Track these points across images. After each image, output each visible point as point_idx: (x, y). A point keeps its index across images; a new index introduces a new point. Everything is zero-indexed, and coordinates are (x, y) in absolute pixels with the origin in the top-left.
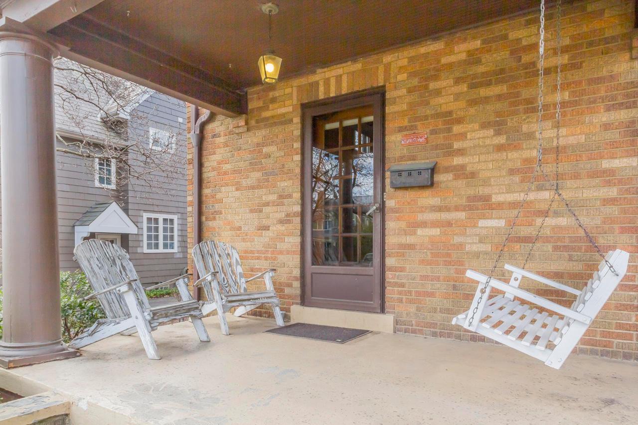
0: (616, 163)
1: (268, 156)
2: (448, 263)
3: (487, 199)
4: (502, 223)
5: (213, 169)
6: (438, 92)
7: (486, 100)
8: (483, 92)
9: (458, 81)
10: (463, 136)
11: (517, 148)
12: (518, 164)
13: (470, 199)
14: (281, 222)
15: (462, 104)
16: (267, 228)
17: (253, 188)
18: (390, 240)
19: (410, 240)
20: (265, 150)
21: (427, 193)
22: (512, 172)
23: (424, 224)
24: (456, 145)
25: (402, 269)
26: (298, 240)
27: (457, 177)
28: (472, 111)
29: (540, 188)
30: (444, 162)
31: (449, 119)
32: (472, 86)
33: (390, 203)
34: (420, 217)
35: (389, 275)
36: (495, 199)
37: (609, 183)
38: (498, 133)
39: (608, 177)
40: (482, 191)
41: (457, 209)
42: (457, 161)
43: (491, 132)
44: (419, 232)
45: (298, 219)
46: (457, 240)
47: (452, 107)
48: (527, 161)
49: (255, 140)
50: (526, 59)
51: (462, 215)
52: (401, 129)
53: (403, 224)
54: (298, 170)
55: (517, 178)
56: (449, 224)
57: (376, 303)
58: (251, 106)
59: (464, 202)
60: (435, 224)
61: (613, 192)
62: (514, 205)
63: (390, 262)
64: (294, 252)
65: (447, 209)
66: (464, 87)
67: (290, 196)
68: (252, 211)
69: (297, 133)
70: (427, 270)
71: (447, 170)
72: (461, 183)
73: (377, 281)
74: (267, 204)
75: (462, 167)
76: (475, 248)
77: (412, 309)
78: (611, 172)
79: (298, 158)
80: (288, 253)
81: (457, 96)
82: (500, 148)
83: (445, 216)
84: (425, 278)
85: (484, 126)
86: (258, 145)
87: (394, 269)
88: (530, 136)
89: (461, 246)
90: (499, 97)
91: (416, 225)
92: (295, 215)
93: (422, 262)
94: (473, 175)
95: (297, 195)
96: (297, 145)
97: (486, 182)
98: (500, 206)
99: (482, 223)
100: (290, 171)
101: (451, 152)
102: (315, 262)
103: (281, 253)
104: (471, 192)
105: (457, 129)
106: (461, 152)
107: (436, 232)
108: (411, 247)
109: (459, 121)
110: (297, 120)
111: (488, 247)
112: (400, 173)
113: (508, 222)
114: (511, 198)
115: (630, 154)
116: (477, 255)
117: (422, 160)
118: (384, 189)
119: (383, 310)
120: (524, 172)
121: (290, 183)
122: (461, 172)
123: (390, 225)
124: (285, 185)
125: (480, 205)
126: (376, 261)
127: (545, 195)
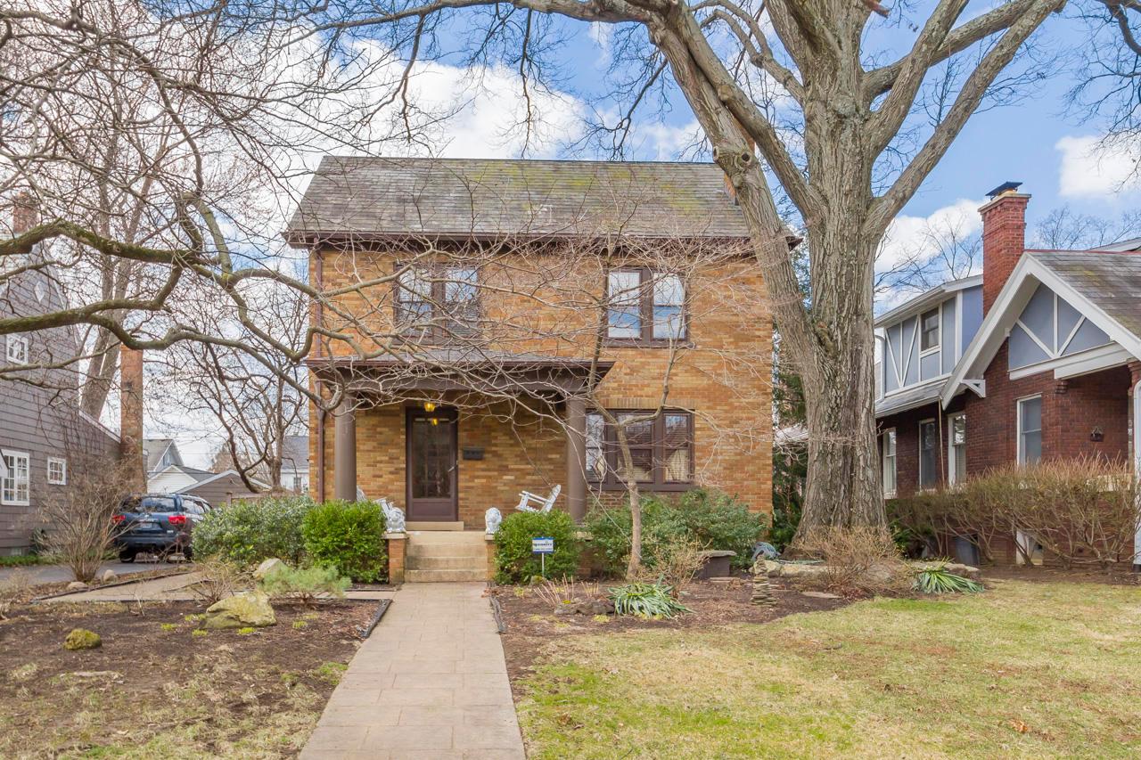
0: (554, 456)
1: (381, 433)
2: (489, 495)
3: (507, 466)
4: (512, 478)
10: (496, 438)
11: (518, 446)
12: (519, 453)
13: (500, 466)
14: (391, 473)
15: (495, 424)
16: (381, 476)
17: (368, 451)
18: (461, 484)
19: (470, 484)
20: (379, 429)
21: (480, 462)
22: (517, 456)
23: (478, 477)
24: (493, 441)
25: (467, 499)
26: (404, 484)
27: (494, 456)
28: (500, 427)
29: (527, 464)
30: (488, 449)
31: (490, 430)
33: (460, 466)
34: (477, 473)
35: (461, 502)
36: (510, 467)
37: (550, 463)
38: (511, 439)
39: (551, 461)
40: (505, 463)
41: (494, 470)
42: (494, 449)
43: (507, 438)
44: (476, 480)
45: (404, 473)
46: (494, 485)
47: (490, 424)
48: (522, 451)
49: (371, 423)
51: (496, 473)
52: (466, 430)
53: (467, 477)
54: (404, 444)
55: (518, 458)
56: (490, 477)
57: (453, 516)
59: (496, 467)
60: (484, 477)
61: (552, 467)
62: (518, 470)
63: (461, 495)
64: (401, 491)
65: (489, 470)
67: (398, 458)
68: (368, 466)
69: (403, 422)
70: (480, 499)
71: (489, 452)
72: (495, 459)
73: (453, 505)
74: (381, 462)
75: (495, 452)
76: (503, 488)
77: (473, 518)
79: (404, 437)
80: (396, 491)
81: (494, 420)
82: (511, 445)
83: (488, 473)
84: (479, 502)
85: (504, 435)
86: (373, 425)
87: (462, 499)
88: (523, 441)
89: (496, 487)
91: (473, 478)
92: (401, 469)
93: (479, 495)
94: (501, 456)
95: (403, 458)
96: (403, 430)
97: (506, 459)
98: (512, 470)
99: (505, 477)
100: (397, 444)
101: (490, 444)
102: (415, 497)
103: (391, 491)
104: (499, 463)
105: (493, 434)
106: (496, 445)
107: (484, 481)
108: (472, 488)
109: (494, 431)
110: (403, 415)
111: (507, 488)
112: (468, 452)
113: (516, 478)
114: (516, 467)
115: (557, 453)
116: (502, 491)
117: (477, 447)
118: (457, 459)
119: (457, 520)
120: (522, 458)
121: (398, 451)
122: (495, 454)
123: (461, 477)
124: (393, 451)
125: (504, 469)
126: (453, 495)
127: (529, 466)
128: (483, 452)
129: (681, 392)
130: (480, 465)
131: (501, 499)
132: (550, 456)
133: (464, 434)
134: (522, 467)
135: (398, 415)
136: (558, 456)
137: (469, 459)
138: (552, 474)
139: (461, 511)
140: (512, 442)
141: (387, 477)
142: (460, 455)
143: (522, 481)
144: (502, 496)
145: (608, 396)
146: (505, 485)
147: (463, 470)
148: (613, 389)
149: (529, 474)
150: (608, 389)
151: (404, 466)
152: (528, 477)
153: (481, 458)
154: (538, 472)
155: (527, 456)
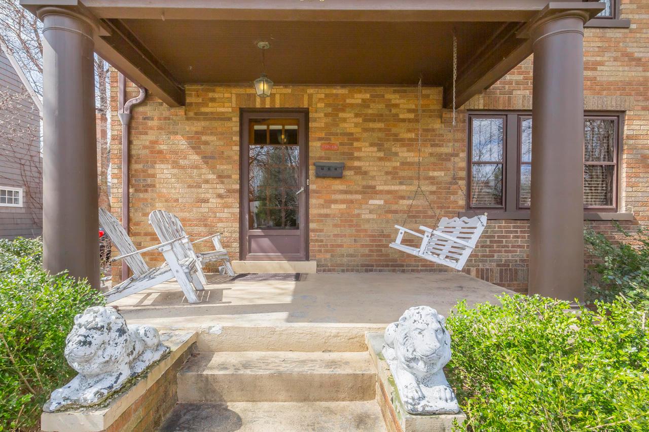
0: (436, 174)
1: (207, 143)
2: (351, 226)
3: (374, 187)
4: (381, 202)
5: (145, 147)
6: (344, 120)
7: (373, 130)
8: (372, 125)
9: (357, 115)
10: (359, 149)
11: (389, 160)
12: (390, 169)
13: (365, 187)
14: (220, 196)
15: (359, 130)
16: (206, 201)
17: (191, 167)
18: (313, 211)
19: (326, 211)
20: (204, 138)
21: (338, 181)
22: (387, 173)
23: (336, 202)
24: (356, 154)
25: (321, 231)
26: (237, 211)
27: (356, 174)
28: (365, 135)
29: (401, 184)
30: (349, 163)
31: (351, 137)
32: (365, 120)
33: (312, 187)
34: (334, 197)
35: (312, 234)
36: (379, 188)
37: (432, 184)
38: (379, 150)
39: (432, 180)
40: (371, 183)
41: (356, 192)
42: (356, 164)
43: (375, 149)
44: (333, 206)
45: (237, 195)
46: (356, 212)
47: (353, 130)
48: (395, 168)
49: (194, 129)
50: (393, 111)
51: (359, 197)
52: (320, 139)
53: (321, 202)
54: (237, 158)
55: (390, 177)
56: (352, 202)
57: (302, 254)
58: (188, 100)
59: (360, 189)
60: (342, 202)
61: (434, 188)
62: (389, 192)
63: (312, 226)
64: (233, 220)
65: (351, 193)
66: (360, 120)
67: (229, 177)
68: (189, 187)
69: (236, 129)
70: (337, 231)
71: (350, 168)
72: (359, 177)
73: (302, 239)
74: (207, 182)
75: (359, 168)
76: (367, 216)
77: (328, 256)
78: (433, 178)
79: (237, 148)
80: (228, 221)
81: (356, 125)
82: (380, 159)
83: (349, 197)
84: (335, 235)
85: (372, 145)
86: (197, 133)
87: (314, 231)
88: (396, 154)
89: (359, 215)
90: (380, 130)
91: (330, 202)
92: (234, 191)
93: (335, 226)
94: (366, 173)
95: (236, 177)
96: (236, 138)
97: (373, 178)
98: (381, 192)
99: (371, 202)
100: (229, 157)
101: (352, 158)
103: (220, 221)
104: (365, 183)
105: (356, 144)
106: (358, 158)
107: (343, 206)
108: (327, 216)
109: (358, 140)
110: (236, 119)
111: (374, 216)
112: (322, 168)
113: (386, 202)
114: (386, 188)
115: (441, 170)
116: (368, 221)
117: (335, 160)
118: (307, 177)
119: (307, 258)
120: (393, 174)
121: (230, 167)
122: (358, 171)
123: (313, 201)
124: (224, 167)
125: (370, 191)
126: (302, 225)
127: (404, 187)
128: (343, 167)
129: (607, 87)
130: (337, 185)
131: (366, 230)
132: (431, 174)
133: (318, 144)
134: (393, 188)
135: (230, 119)
136: (442, 174)
137: (324, 177)
138: (433, 198)
139: (313, 246)
140: (381, 154)
141: (214, 201)
142: (312, 172)
143: (394, 208)
144: (366, 226)
145: (511, 93)
146: (371, 212)
147: (316, 192)
148: (518, 83)
149: (403, 198)
150: (510, 83)
151: (237, 187)
152: (401, 202)
153: (340, 177)
154: (416, 195)
155: (401, 174)
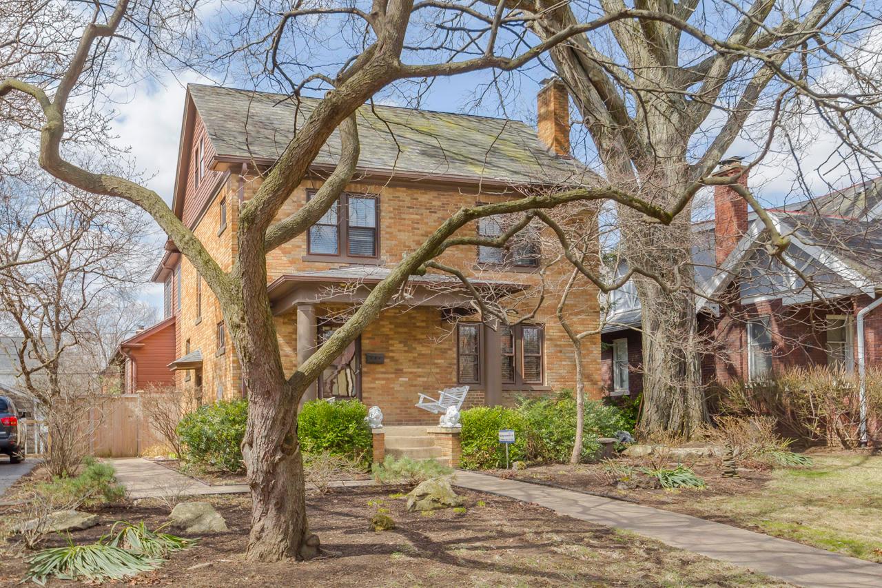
0: (439, 361)
2: (388, 395)
3: (401, 370)
4: (407, 379)
6: (383, 326)
7: (401, 333)
8: (400, 330)
9: (391, 323)
10: (393, 345)
11: (411, 352)
12: (411, 358)
13: (396, 370)
15: (392, 333)
18: (364, 385)
19: (372, 385)
20: (294, 336)
21: (380, 366)
22: (410, 361)
23: (378, 379)
24: (391, 348)
25: (370, 398)
27: (391, 361)
28: (396, 336)
29: (418, 367)
30: (387, 355)
31: (388, 337)
32: (395, 327)
33: (364, 369)
34: (378, 376)
36: (405, 370)
37: (437, 367)
38: (405, 346)
40: (400, 367)
41: (392, 373)
42: (391, 354)
43: (402, 345)
44: (377, 382)
46: (392, 386)
47: (388, 333)
48: (414, 357)
50: (413, 321)
51: (393, 376)
52: (368, 338)
53: (370, 379)
55: (411, 363)
56: (387, 379)
59: (393, 370)
60: (383, 379)
61: (438, 370)
62: (411, 373)
63: (364, 395)
65: (387, 373)
66: (393, 326)
70: (380, 398)
71: (388, 357)
72: (393, 363)
75: (393, 357)
76: (398, 389)
78: (438, 364)
81: (391, 329)
82: (405, 351)
83: (387, 376)
85: (400, 342)
86: (289, 333)
87: (366, 398)
88: (415, 349)
89: (393, 388)
90: (405, 333)
91: (375, 380)
93: (378, 395)
94: (397, 360)
97: (401, 364)
98: (406, 373)
99: (401, 379)
101: (389, 351)
104: (396, 367)
105: (391, 342)
106: (392, 351)
107: (383, 382)
108: (373, 388)
109: (392, 339)
111: (403, 388)
112: (370, 357)
113: (410, 380)
114: (410, 370)
115: (442, 359)
116: (398, 391)
117: (378, 352)
118: (360, 363)
120: (414, 361)
122: (392, 359)
123: (364, 379)
125: (399, 372)
127: (420, 370)
128: (383, 357)
130: (380, 368)
131: (397, 398)
132: (436, 361)
133: (367, 341)
134: (415, 370)
136: (443, 361)
137: (371, 363)
138: (438, 376)
140: (406, 349)
142: (363, 360)
143: (415, 383)
144: (398, 395)
146: (401, 386)
147: (366, 373)
149: (420, 376)
152: (419, 379)
153: (381, 363)
154: (429, 375)
155: (419, 361)
